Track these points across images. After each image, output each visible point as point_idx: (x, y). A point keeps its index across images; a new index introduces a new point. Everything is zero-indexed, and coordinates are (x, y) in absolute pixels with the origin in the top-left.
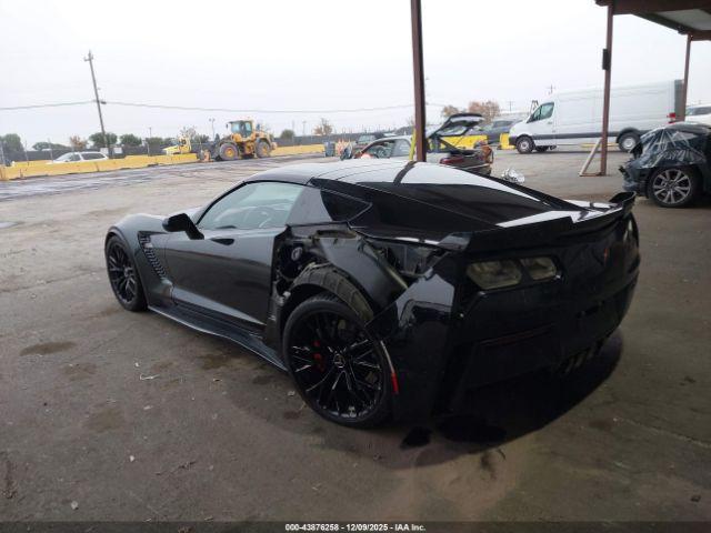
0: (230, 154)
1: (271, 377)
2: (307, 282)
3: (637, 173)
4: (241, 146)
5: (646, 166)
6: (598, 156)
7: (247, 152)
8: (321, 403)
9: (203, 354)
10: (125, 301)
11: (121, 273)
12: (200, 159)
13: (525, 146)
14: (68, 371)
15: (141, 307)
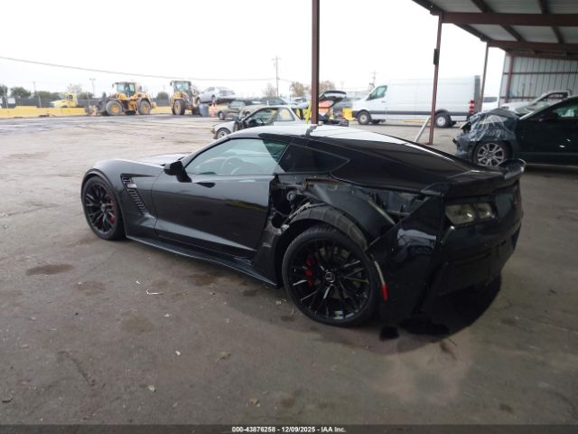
0: (116, 110)
1: (256, 291)
2: (307, 217)
3: (467, 144)
4: (125, 103)
5: (474, 140)
6: (428, 130)
7: (131, 109)
8: (314, 309)
9: (192, 274)
10: (101, 232)
11: (99, 208)
12: (89, 113)
13: (364, 119)
14: (80, 288)
15: (119, 237)
